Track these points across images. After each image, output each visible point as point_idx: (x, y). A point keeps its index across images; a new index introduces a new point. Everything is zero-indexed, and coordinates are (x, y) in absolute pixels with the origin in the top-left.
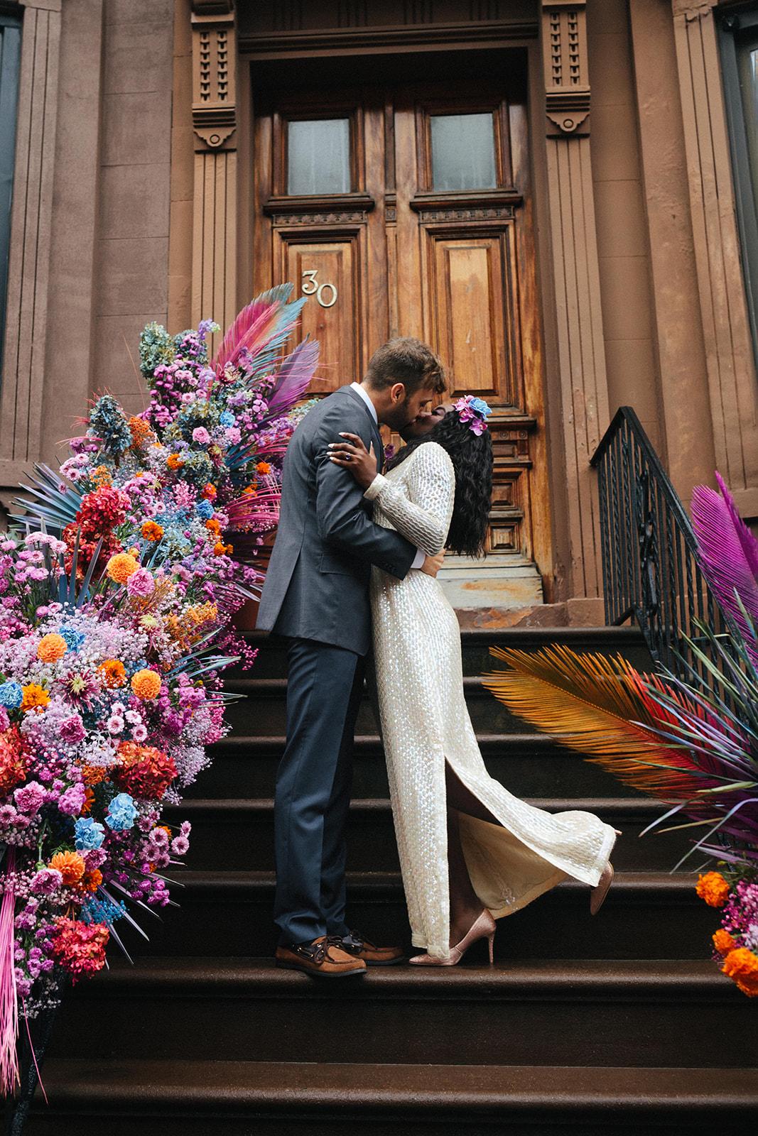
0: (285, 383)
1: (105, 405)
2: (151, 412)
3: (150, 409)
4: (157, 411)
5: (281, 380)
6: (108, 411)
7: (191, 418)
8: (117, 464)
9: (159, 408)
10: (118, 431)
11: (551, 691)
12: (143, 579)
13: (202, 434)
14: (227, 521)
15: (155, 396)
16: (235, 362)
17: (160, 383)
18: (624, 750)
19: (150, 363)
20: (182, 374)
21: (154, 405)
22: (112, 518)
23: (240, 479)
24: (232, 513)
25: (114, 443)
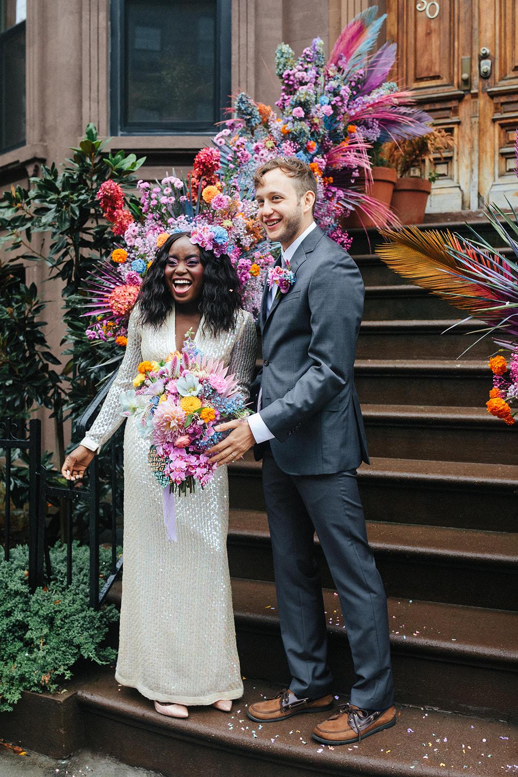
0: (374, 73)
1: (241, 99)
2: (283, 100)
3: (282, 98)
4: (285, 100)
5: (370, 72)
6: (243, 102)
7: (296, 102)
8: (253, 134)
9: (286, 97)
10: (250, 114)
11: (414, 254)
12: (221, 200)
13: (299, 112)
14: (325, 163)
15: (284, 90)
16: (336, 64)
17: (286, 82)
18: (450, 287)
19: (280, 70)
20: (299, 75)
21: (283, 96)
22: (210, 166)
23: (335, 137)
24: (330, 159)
25: (248, 121)
